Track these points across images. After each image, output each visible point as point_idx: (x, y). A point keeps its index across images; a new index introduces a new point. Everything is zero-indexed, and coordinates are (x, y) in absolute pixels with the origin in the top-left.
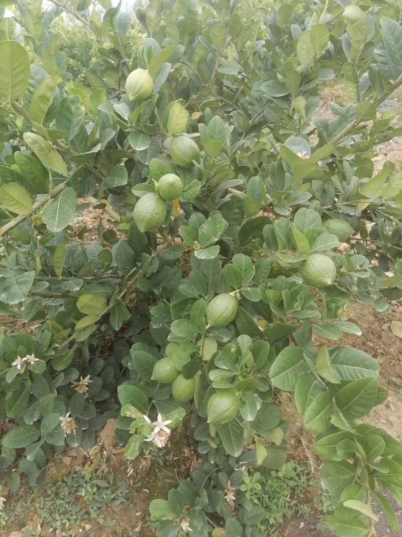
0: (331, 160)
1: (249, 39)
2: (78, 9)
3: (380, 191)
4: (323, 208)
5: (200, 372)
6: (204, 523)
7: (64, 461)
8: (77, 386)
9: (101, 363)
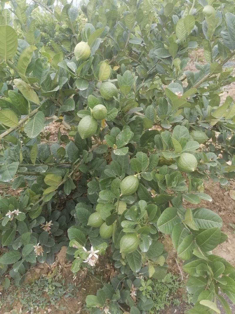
0: (195, 96)
1: (148, 23)
2: (47, 5)
3: (224, 114)
4: (190, 124)
5: (116, 221)
6: (118, 309)
7: (36, 271)
8: (44, 227)
9: (58, 213)
